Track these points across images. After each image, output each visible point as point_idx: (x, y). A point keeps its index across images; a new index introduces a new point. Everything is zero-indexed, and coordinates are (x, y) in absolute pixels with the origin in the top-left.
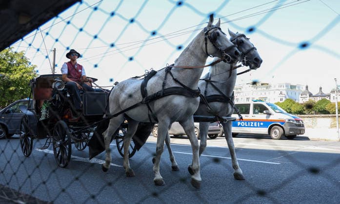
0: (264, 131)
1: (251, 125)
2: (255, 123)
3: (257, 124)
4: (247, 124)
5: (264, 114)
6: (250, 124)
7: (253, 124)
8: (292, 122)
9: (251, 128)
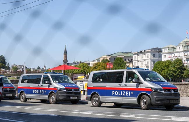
0: (134, 100)
1: (124, 95)
2: (127, 92)
3: (128, 93)
4: (120, 93)
5: (133, 82)
6: (123, 93)
7: (125, 94)
8: (159, 91)
9: (123, 97)
